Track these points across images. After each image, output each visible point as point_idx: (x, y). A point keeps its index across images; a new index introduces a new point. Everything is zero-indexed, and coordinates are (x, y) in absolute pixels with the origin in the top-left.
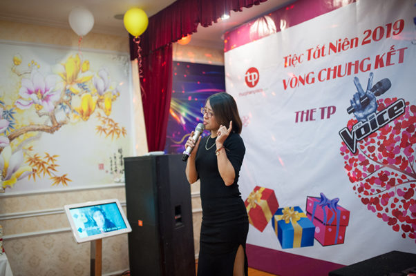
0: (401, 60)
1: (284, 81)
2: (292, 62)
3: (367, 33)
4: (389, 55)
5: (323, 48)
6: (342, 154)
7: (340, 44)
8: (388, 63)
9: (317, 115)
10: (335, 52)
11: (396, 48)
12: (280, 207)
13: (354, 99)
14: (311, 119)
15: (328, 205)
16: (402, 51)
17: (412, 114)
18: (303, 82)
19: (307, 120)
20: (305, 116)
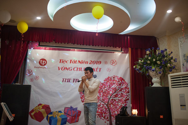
0: (100, 71)
1: (59, 68)
2: (63, 62)
3: (91, 61)
4: (97, 69)
5: (76, 61)
6: (80, 94)
7: (82, 62)
8: (96, 71)
9: (72, 81)
10: (80, 63)
11: (99, 68)
12: (52, 111)
14: (69, 82)
15: (73, 110)
16: (100, 69)
17: (101, 85)
18: (67, 69)
19: (67, 82)
20: (67, 80)
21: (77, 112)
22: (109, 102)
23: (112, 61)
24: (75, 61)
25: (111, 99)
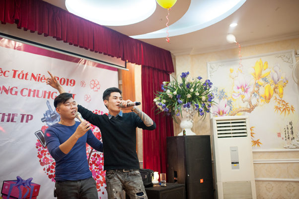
6: (37, 147)
7: (39, 77)
9: (17, 119)
10: (36, 80)
11: (71, 92)
13: (46, 113)
14: (12, 121)
15: (23, 184)
16: (74, 95)
18: (6, 91)
19: (8, 121)
20: (6, 118)
21: (32, 187)
22: (91, 159)
23: (93, 82)
24: (25, 73)
25: (93, 154)
